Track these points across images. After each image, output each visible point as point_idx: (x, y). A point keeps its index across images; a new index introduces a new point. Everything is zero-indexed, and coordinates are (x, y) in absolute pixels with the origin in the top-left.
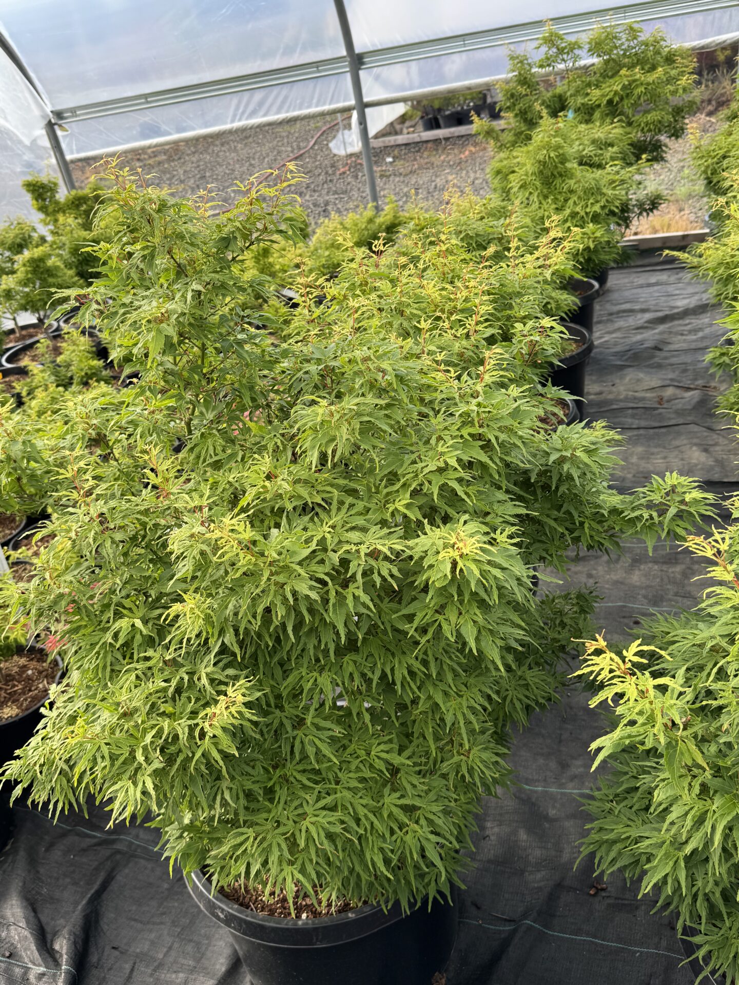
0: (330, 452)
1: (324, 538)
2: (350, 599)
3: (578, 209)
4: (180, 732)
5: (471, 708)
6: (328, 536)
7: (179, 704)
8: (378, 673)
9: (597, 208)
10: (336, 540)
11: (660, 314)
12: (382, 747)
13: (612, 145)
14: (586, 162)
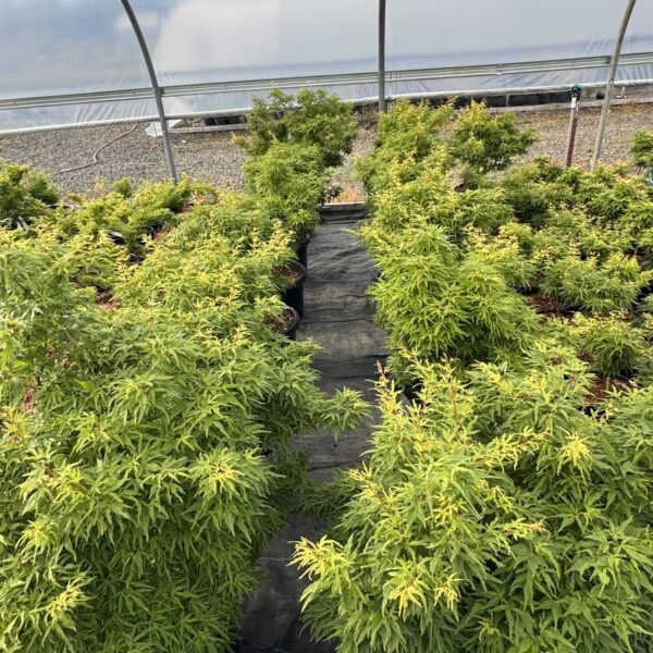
0: (135, 413)
1: (133, 471)
2: (152, 510)
3: (294, 200)
4: (33, 618)
5: (234, 557)
6: (136, 469)
7: (32, 596)
8: (174, 546)
9: (304, 200)
10: (141, 470)
11: (343, 251)
12: (179, 588)
13: (312, 159)
14: (298, 170)
